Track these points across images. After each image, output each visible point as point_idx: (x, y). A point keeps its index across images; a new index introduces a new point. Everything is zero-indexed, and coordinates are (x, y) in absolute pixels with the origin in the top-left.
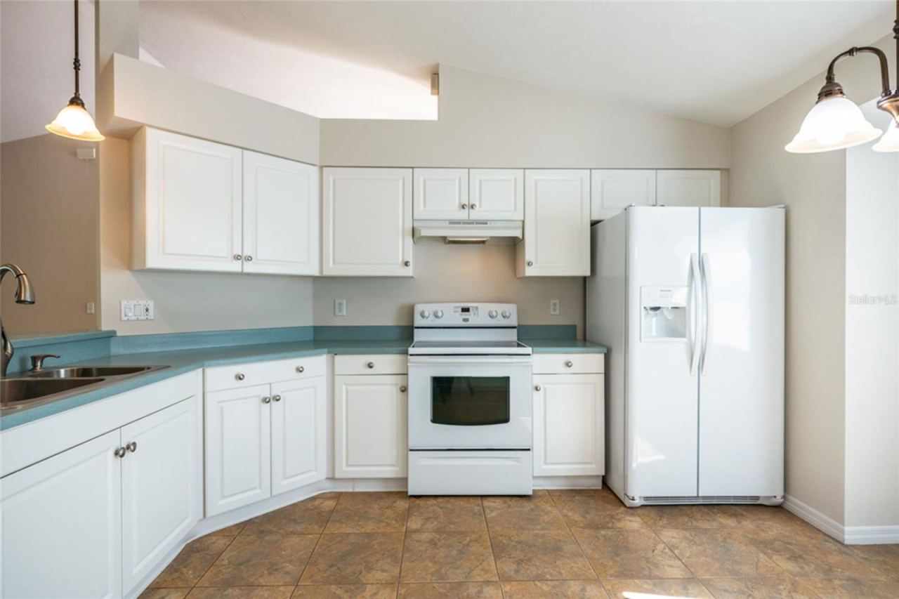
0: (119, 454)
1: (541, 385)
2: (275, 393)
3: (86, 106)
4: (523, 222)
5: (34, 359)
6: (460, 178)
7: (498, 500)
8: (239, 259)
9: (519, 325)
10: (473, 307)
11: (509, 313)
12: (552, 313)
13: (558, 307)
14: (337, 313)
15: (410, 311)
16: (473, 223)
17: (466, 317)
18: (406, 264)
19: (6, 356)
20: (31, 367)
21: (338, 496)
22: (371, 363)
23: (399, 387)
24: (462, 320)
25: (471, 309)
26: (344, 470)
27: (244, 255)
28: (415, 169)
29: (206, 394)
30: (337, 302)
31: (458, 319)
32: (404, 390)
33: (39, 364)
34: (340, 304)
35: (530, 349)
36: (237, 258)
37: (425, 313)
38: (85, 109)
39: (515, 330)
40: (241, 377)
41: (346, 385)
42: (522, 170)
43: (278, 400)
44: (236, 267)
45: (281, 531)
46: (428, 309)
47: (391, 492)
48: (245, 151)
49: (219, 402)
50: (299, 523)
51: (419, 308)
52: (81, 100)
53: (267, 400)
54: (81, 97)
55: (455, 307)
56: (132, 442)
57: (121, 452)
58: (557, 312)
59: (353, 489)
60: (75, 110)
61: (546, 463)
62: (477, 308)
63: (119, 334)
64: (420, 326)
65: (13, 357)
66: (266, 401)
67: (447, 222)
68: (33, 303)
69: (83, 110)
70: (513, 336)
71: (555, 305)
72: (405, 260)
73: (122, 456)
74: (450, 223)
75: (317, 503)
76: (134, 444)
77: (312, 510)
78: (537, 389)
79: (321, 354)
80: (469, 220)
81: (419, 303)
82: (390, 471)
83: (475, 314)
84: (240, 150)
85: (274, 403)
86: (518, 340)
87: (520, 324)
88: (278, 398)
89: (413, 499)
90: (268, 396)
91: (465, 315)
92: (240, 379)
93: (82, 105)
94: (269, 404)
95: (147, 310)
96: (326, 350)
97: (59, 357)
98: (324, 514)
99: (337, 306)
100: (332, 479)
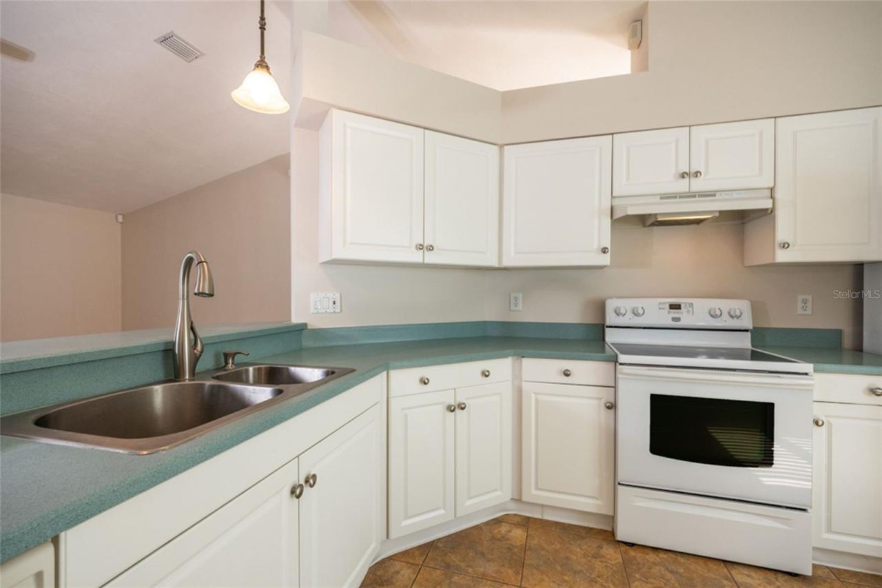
0: (296, 492)
1: (822, 418)
2: (460, 399)
3: (271, 71)
4: (772, 190)
5: (226, 356)
6: (677, 141)
7: (753, 573)
8: (421, 249)
9: (754, 328)
10: (686, 303)
11: (740, 311)
12: (800, 311)
13: (809, 305)
14: (513, 308)
15: (601, 308)
16: (695, 196)
17: (676, 316)
18: (604, 251)
19: (195, 354)
20: (224, 364)
21: (526, 522)
22: (567, 370)
23: (603, 401)
24: (671, 320)
25: (683, 306)
26: (532, 493)
27: (425, 245)
28: (615, 135)
29: (390, 400)
30: (513, 295)
31: (666, 318)
32: (612, 407)
33: (231, 361)
34: (516, 299)
35: (811, 366)
36: (420, 247)
37: (619, 309)
38: (270, 74)
39: (749, 334)
40: (426, 381)
41: (535, 393)
42: (773, 119)
43: (463, 409)
44: (416, 257)
45: (470, 570)
46: (626, 304)
47: (591, 529)
48: (426, 131)
49: (403, 409)
50: (489, 561)
51: (611, 305)
52: (266, 63)
53: (453, 408)
54: (266, 60)
55: (660, 304)
56: (312, 474)
57: (298, 491)
58: (809, 312)
59: (542, 514)
60: (261, 74)
61: (829, 530)
62: (692, 304)
63: (309, 327)
64: (613, 325)
65: (203, 354)
66: (451, 409)
67: (659, 197)
68: (212, 295)
69: (267, 74)
70: (745, 342)
71: (805, 302)
72: (602, 247)
73: (298, 497)
74: (661, 198)
75: (504, 528)
76: (314, 477)
77: (499, 540)
78: (816, 423)
79: (505, 356)
80: (689, 192)
81: (611, 298)
82: (592, 504)
83: (688, 311)
84: (423, 130)
85: (458, 411)
86: (753, 346)
87: (756, 326)
88: (463, 406)
89: (624, 548)
90: (453, 403)
91: (675, 313)
92: (425, 383)
93: (267, 68)
94: (453, 413)
95: (334, 303)
96: (511, 351)
97: (248, 354)
98: (516, 550)
99: (513, 301)
100: (518, 500)
